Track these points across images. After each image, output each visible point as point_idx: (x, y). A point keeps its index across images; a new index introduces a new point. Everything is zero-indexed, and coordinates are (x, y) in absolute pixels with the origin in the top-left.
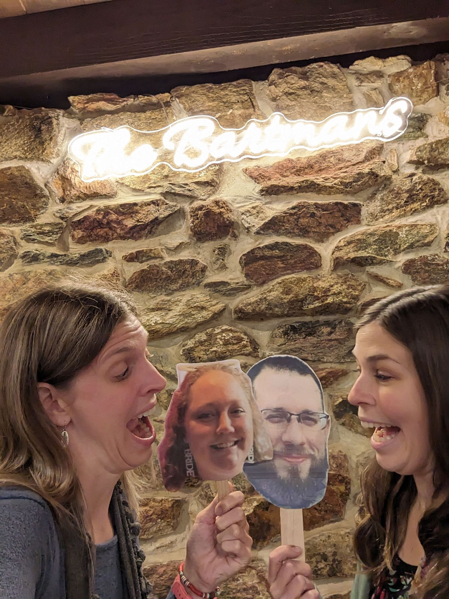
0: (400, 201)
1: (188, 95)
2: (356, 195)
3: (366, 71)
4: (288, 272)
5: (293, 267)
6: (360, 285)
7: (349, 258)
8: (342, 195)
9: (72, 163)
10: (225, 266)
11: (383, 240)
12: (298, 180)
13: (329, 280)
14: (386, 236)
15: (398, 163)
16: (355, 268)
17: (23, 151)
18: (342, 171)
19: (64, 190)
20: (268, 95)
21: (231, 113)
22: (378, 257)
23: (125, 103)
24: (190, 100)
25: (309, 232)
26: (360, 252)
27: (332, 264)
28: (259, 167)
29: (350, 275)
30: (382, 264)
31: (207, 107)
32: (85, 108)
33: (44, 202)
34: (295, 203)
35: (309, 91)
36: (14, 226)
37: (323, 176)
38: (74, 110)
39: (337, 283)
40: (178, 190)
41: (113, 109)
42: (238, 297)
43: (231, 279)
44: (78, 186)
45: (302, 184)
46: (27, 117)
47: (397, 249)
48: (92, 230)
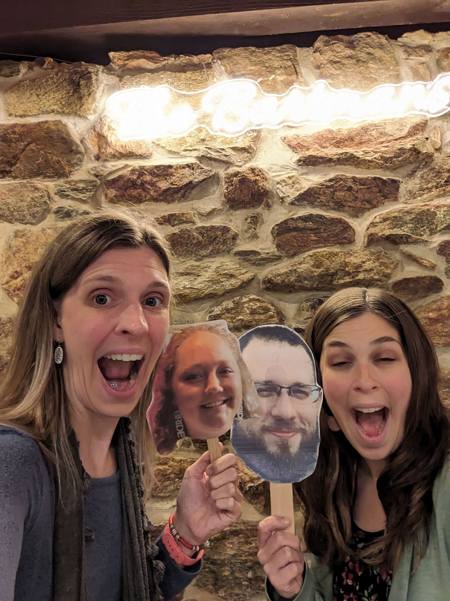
0: (440, 180)
1: (230, 57)
2: (395, 172)
3: (414, 44)
4: (320, 245)
5: (325, 241)
6: (392, 263)
7: (384, 235)
8: (381, 170)
9: (109, 120)
10: (257, 235)
11: (420, 219)
12: (337, 151)
13: (361, 256)
14: (423, 215)
15: (441, 141)
16: (389, 245)
17: (60, 105)
18: (383, 145)
19: (99, 148)
20: (312, 62)
21: (273, 78)
22: (414, 236)
23: (166, 62)
24: (232, 62)
25: (344, 206)
26: (395, 230)
27: (366, 240)
28: (298, 136)
29: (383, 253)
30: (417, 243)
31: (249, 70)
32: (125, 65)
33: (79, 158)
34: (332, 175)
35: (354, 61)
36: (48, 181)
37: (363, 149)
38: (114, 66)
39: (369, 260)
40: (214, 155)
41: (153, 68)
42: (267, 267)
43: (262, 249)
44: (114, 144)
45: (341, 156)
46: (66, 71)
47: (433, 229)
48: (126, 189)
